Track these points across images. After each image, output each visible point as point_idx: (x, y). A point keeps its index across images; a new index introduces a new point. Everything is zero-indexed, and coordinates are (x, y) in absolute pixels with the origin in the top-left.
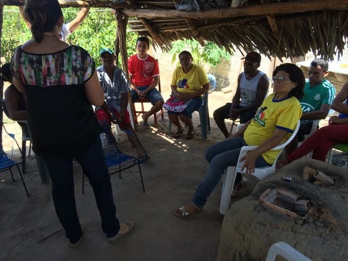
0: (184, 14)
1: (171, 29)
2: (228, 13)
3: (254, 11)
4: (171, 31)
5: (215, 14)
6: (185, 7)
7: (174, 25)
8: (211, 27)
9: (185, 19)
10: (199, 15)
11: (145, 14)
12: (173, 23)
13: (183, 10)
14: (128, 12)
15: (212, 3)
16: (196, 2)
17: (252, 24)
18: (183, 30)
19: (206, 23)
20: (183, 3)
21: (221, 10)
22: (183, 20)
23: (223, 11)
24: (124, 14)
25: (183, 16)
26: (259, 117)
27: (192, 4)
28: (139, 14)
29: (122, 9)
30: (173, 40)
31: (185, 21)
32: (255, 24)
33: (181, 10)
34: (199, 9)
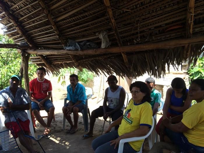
0: (70, 52)
1: (60, 62)
2: (98, 52)
3: (115, 50)
4: (60, 63)
5: (90, 52)
6: (71, 48)
7: (62, 59)
8: (87, 60)
9: (70, 56)
10: (80, 53)
11: (43, 52)
12: (61, 58)
13: (69, 50)
14: (30, 52)
15: (88, 46)
16: (78, 45)
17: (112, 58)
18: (68, 62)
19: (84, 57)
20: (69, 46)
21: (94, 50)
22: (68, 56)
23: (95, 50)
24: (27, 53)
25: (69, 54)
26: (127, 117)
27: (75, 46)
28: (39, 52)
29: (26, 49)
30: (60, 68)
31: (70, 57)
32: (113, 58)
33: (68, 50)
34: (80, 49)
